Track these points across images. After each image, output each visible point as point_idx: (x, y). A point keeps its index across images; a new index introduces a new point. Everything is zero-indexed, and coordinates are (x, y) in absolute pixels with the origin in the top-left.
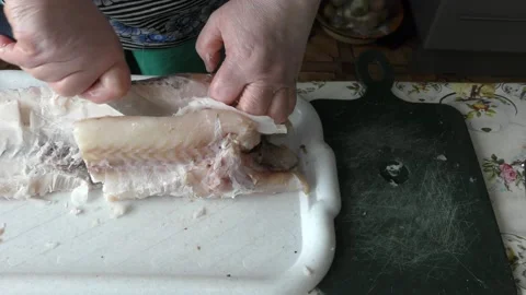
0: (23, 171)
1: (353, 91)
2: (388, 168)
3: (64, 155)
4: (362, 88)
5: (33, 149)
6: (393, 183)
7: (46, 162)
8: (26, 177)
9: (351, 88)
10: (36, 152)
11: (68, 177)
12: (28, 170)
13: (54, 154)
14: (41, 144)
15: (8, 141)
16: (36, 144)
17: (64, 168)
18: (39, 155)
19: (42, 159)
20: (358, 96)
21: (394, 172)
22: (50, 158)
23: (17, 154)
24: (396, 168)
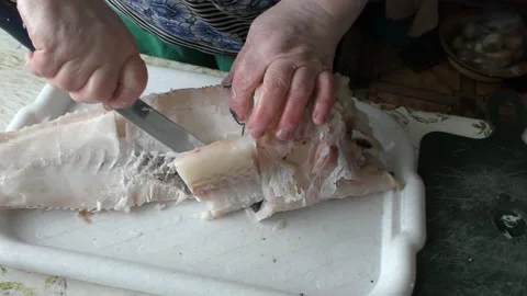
0: (122, 182)
1: (479, 130)
2: (504, 217)
3: (159, 165)
4: (489, 129)
5: (130, 160)
6: (508, 235)
7: (143, 171)
8: (125, 188)
9: (477, 126)
10: (132, 163)
11: (164, 186)
12: (126, 181)
13: (150, 163)
14: (137, 155)
15: (106, 154)
16: (133, 154)
17: (161, 178)
18: (136, 165)
19: (140, 169)
20: (482, 136)
21: (510, 223)
22: (147, 167)
23: (115, 166)
24: (513, 219)
